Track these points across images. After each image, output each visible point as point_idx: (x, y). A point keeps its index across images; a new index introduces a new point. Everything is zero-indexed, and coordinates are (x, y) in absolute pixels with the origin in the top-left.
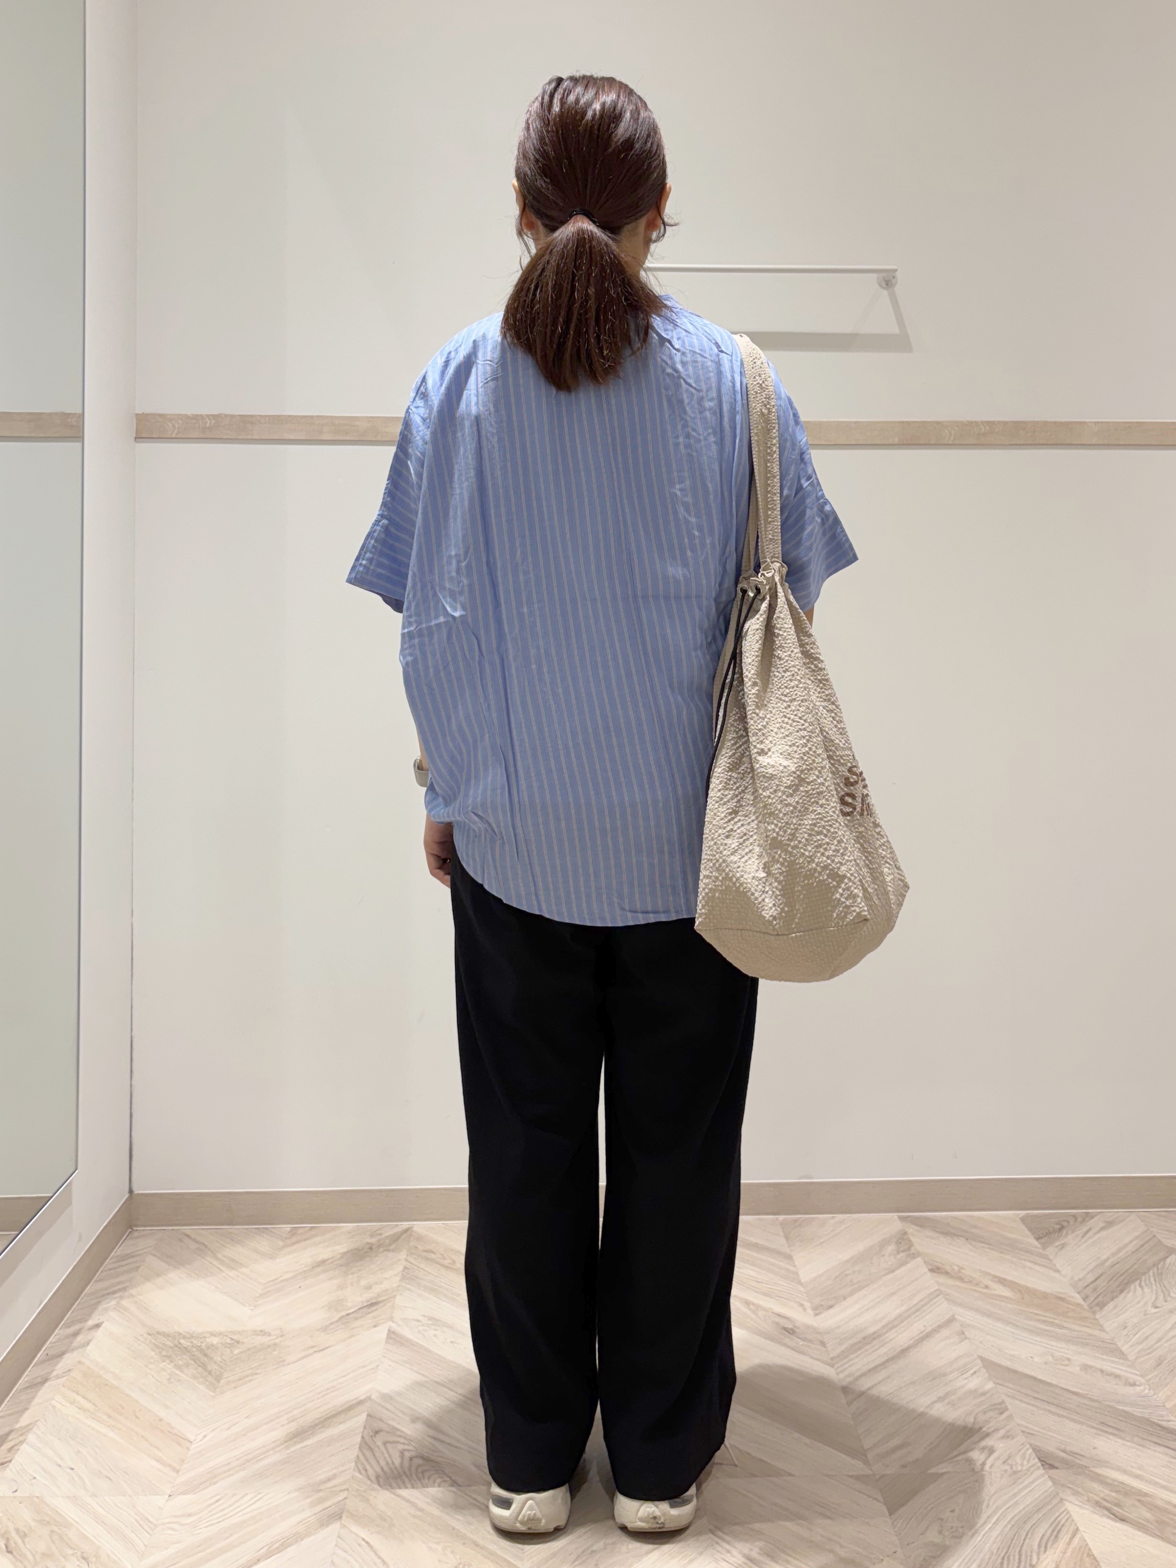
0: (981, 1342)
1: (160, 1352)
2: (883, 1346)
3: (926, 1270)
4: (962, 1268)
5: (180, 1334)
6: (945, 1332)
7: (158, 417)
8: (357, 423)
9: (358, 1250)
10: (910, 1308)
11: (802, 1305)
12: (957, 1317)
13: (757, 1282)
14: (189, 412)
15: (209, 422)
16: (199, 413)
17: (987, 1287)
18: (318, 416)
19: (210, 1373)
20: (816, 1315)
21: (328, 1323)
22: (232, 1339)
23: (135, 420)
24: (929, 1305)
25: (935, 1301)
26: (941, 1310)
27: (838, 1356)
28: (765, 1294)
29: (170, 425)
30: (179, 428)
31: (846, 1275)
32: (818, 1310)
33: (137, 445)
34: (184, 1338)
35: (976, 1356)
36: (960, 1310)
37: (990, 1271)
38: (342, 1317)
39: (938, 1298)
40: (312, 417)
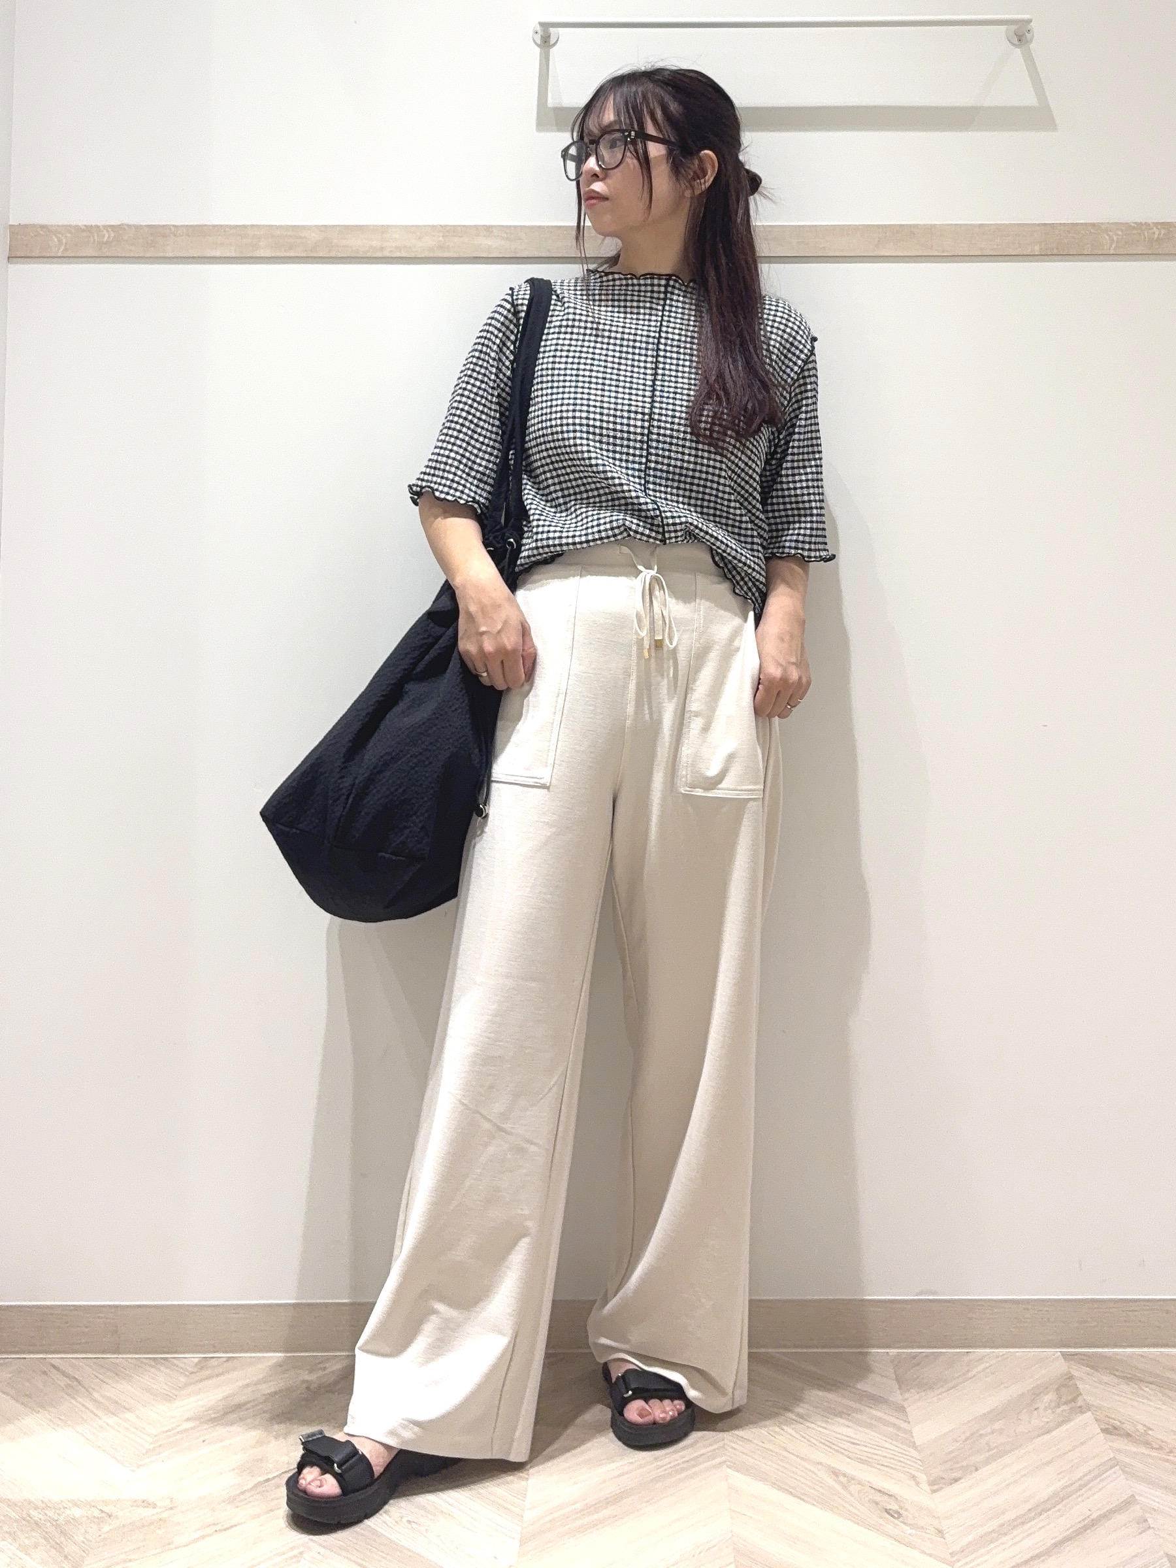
2: (1028, 1536)
3: (1098, 1430)
4: (1151, 1429)
5: (30, 1502)
6: (1121, 1518)
7: (39, 230)
8: (303, 234)
9: (288, 1389)
10: (1072, 1485)
11: (914, 1477)
12: (1137, 1497)
13: (853, 1443)
15: (106, 235)
16: (93, 224)
18: (253, 226)
20: (934, 1491)
21: (238, 1492)
22: (101, 1511)
23: (9, 235)
24: (1096, 1481)
25: (1105, 1474)
26: (1116, 1486)
27: (962, 1551)
28: (862, 1461)
29: (56, 240)
30: (66, 242)
31: (981, 1436)
32: (937, 1484)
33: (10, 266)
34: (37, 1508)
35: (1160, 1554)
36: (1142, 1488)
38: (260, 1484)
39: (1110, 1472)
40: (245, 227)
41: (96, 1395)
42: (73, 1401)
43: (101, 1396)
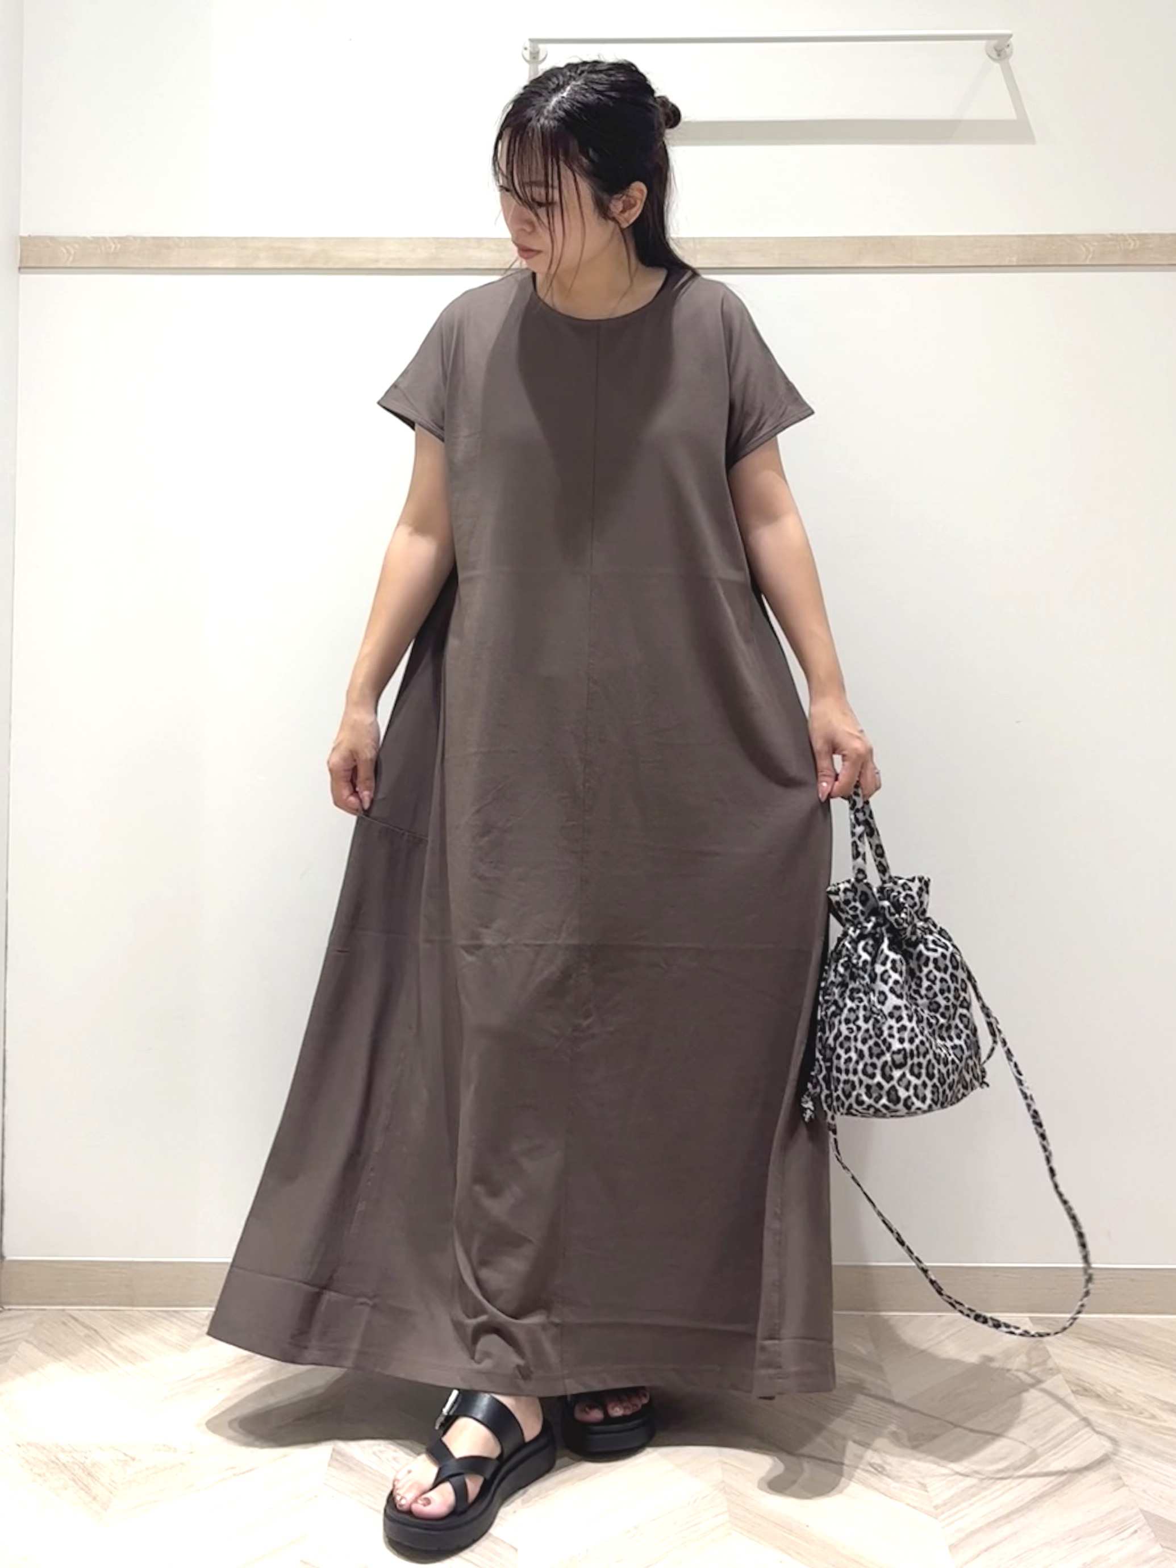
0: (1145, 1491)
1: (31, 1470)
3: (1069, 1391)
4: (1120, 1391)
5: (57, 1446)
6: (1094, 1476)
7: (48, 241)
8: (301, 246)
10: (1046, 1443)
11: (894, 1434)
12: (1111, 1456)
14: (88, 236)
15: (113, 246)
16: (101, 236)
17: (1153, 1417)
18: (252, 238)
19: (94, 1499)
20: (914, 1447)
22: (125, 1454)
23: (19, 246)
24: (1071, 1440)
25: (1079, 1433)
26: (1089, 1446)
27: (945, 1504)
29: (65, 251)
30: (75, 253)
32: (917, 1441)
33: (22, 276)
34: (63, 1451)
35: (1136, 1510)
37: (1158, 1395)
39: (1084, 1431)
40: (245, 238)
41: (114, 1345)
42: (93, 1350)
43: (120, 1346)
